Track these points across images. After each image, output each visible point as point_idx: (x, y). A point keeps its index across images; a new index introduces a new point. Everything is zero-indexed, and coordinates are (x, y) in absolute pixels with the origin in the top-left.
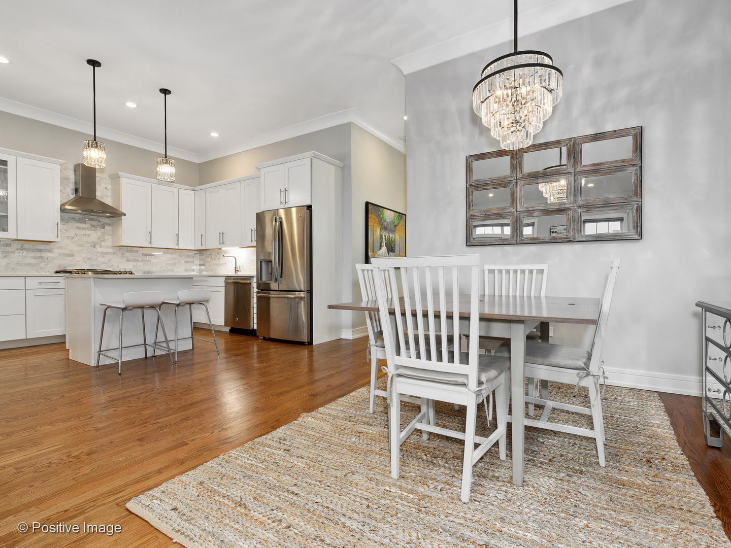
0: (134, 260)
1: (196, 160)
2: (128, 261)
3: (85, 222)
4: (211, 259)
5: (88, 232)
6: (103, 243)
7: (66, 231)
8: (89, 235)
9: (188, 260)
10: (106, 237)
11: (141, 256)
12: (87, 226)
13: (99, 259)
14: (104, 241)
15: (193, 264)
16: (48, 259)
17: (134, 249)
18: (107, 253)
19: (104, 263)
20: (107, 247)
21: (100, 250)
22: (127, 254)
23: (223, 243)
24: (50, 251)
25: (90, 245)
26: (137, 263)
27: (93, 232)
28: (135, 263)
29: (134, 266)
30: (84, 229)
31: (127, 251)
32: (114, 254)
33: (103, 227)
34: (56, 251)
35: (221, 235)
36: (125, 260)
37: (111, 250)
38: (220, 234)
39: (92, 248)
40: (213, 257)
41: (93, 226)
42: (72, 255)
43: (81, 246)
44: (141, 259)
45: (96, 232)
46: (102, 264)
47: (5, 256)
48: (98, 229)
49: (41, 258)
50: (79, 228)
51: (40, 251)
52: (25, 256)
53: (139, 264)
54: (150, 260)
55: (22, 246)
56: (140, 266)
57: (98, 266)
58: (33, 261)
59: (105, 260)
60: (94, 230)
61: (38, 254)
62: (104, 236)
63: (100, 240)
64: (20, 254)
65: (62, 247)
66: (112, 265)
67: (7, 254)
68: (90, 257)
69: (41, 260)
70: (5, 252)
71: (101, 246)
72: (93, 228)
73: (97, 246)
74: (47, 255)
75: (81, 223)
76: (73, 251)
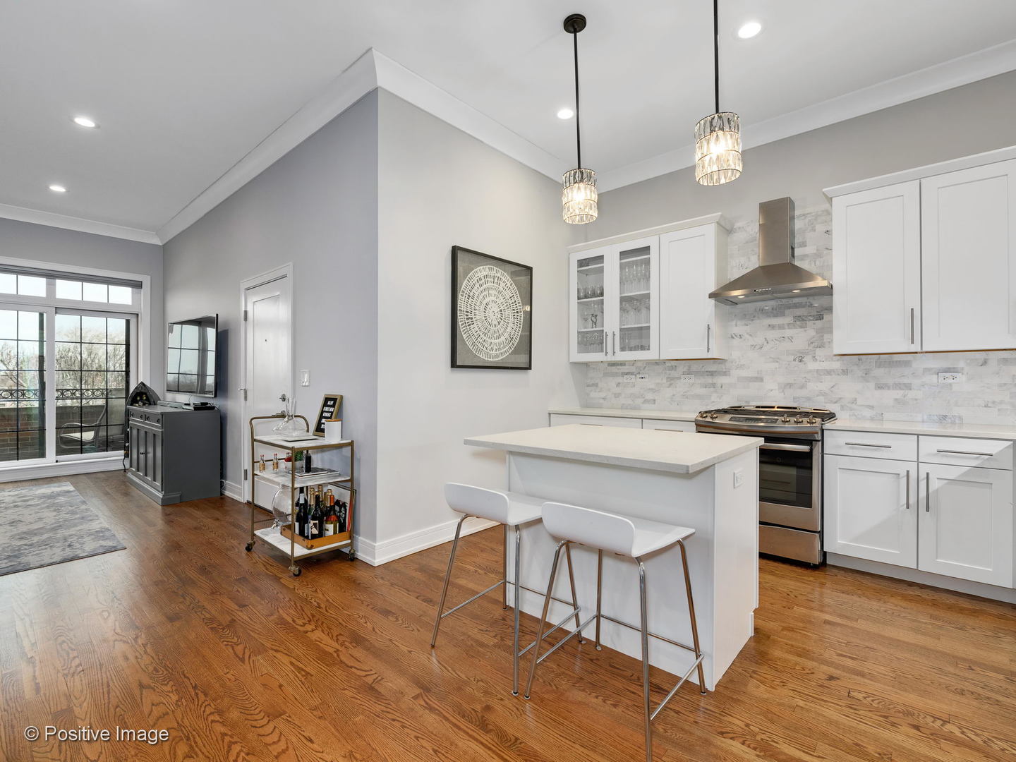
0: (898, 386)
2: (880, 387)
3: (783, 315)
5: (788, 332)
6: (819, 352)
7: (750, 335)
8: (791, 339)
10: (826, 336)
12: (787, 320)
13: (811, 386)
14: (821, 346)
16: (722, 387)
17: (896, 358)
18: (829, 372)
20: (830, 358)
21: (812, 366)
22: (879, 372)
24: (725, 374)
25: (793, 357)
26: (908, 391)
27: (800, 330)
28: (902, 392)
29: (896, 399)
30: (781, 327)
31: (879, 365)
32: (845, 372)
33: (820, 318)
34: (735, 373)
36: (872, 385)
37: (836, 365)
39: (797, 362)
41: (799, 318)
42: (760, 379)
43: (776, 360)
45: (805, 331)
46: (818, 396)
47: (671, 384)
48: (810, 323)
49: (714, 385)
50: (772, 327)
51: (712, 375)
52: (693, 384)
53: (911, 394)
54: (951, 385)
55: (690, 367)
56: (916, 400)
57: (809, 399)
58: (703, 391)
59: (824, 386)
60: (801, 327)
61: (709, 380)
62: (822, 336)
63: (812, 345)
64: (687, 381)
65: (744, 365)
66: (840, 398)
67: (672, 382)
68: (793, 382)
69: (712, 389)
70: (670, 379)
71: (814, 357)
72: (798, 323)
73: (807, 359)
74: (721, 380)
75: (776, 316)
76: (761, 371)
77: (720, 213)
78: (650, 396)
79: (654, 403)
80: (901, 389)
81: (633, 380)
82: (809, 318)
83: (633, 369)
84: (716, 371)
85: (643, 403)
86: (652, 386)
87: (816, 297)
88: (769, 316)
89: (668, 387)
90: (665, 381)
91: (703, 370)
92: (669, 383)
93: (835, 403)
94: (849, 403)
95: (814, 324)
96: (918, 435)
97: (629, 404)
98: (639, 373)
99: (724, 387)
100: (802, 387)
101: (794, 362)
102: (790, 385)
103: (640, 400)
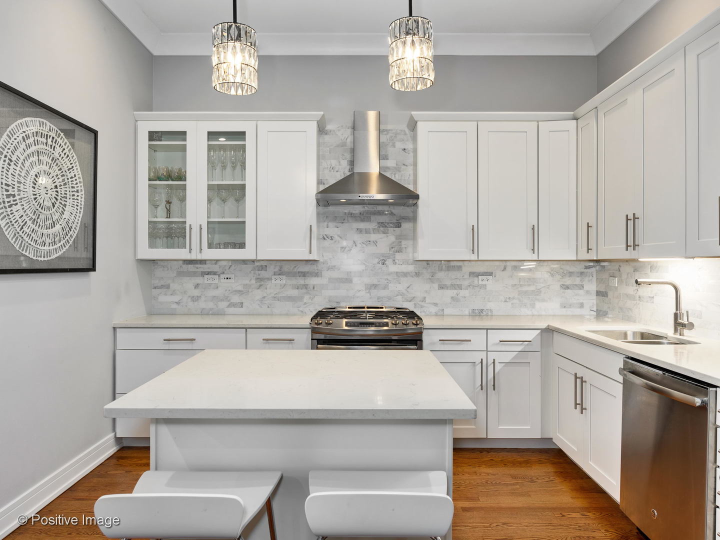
0: (453, 287)
1: (591, 50)
2: (442, 287)
3: (369, 220)
4: (620, 282)
5: (373, 237)
6: (398, 256)
7: (341, 237)
8: (375, 243)
9: (568, 281)
10: (404, 243)
11: (467, 276)
12: (371, 225)
13: (392, 286)
14: (399, 251)
15: (581, 292)
16: (314, 288)
18: (405, 275)
19: (400, 294)
20: (406, 262)
21: (393, 268)
22: (441, 275)
23: (635, 245)
24: (317, 274)
25: (377, 260)
26: (460, 291)
27: (384, 235)
28: (455, 291)
29: (452, 297)
30: (367, 231)
31: (441, 270)
32: (417, 274)
33: (399, 225)
34: (327, 274)
35: (631, 223)
36: (436, 286)
37: (411, 268)
38: (627, 219)
39: (380, 265)
40: (624, 276)
41: (382, 224)
42: (349, 281)
44: (466, 283)
45: (387, 236)
46: (397, 295)
47: (261, 286)
48: (391, 230)
49: (305, 286)
50: (360, 231)
51: (304, 276)
52: (285, 285)
53: (463, 293)
54: (485, 285)
55: (281, 267)
56: (465, 297)
57: (390, 298)
58: (295, 293)
59: (401, 287)
60: (384, 233)
61: (301, 281)
62: (401, 242)
63: (392, 250)
64: (278, 282)
65: (334, 266)
66: (414, 297)
67: (262, 283)
68: (377, 283)
69: (304, 291)
70: (259, 279)
71: (394, 260)
72: (382, 229)
73: (389, 262)
74: (313, 281)
75: (362, 221)
76: (351, 272)
77: (322, 113)
78: (236, 299)
79: (242, 307)
80: (455, 289)
81: (216, 281)
82: (391, 225)
83: (215, 268)
84: (308, 272)
85: (227, 307)
86: (240, 288)
87: (395, 207)
88: (356, 220)
89: (258, 289)
90: (253, 282)
91: (295, 270)
92: (259, 284)
93: (410, 301)
94: (420, 301)
95: (394, 231)
96: (487, 329)
97: (211, 309)
98: (223, 273)
99: (315, 288)
100: (385, 287)
101: (378, 265)
102: (375, 286)
103: (225, 304)
